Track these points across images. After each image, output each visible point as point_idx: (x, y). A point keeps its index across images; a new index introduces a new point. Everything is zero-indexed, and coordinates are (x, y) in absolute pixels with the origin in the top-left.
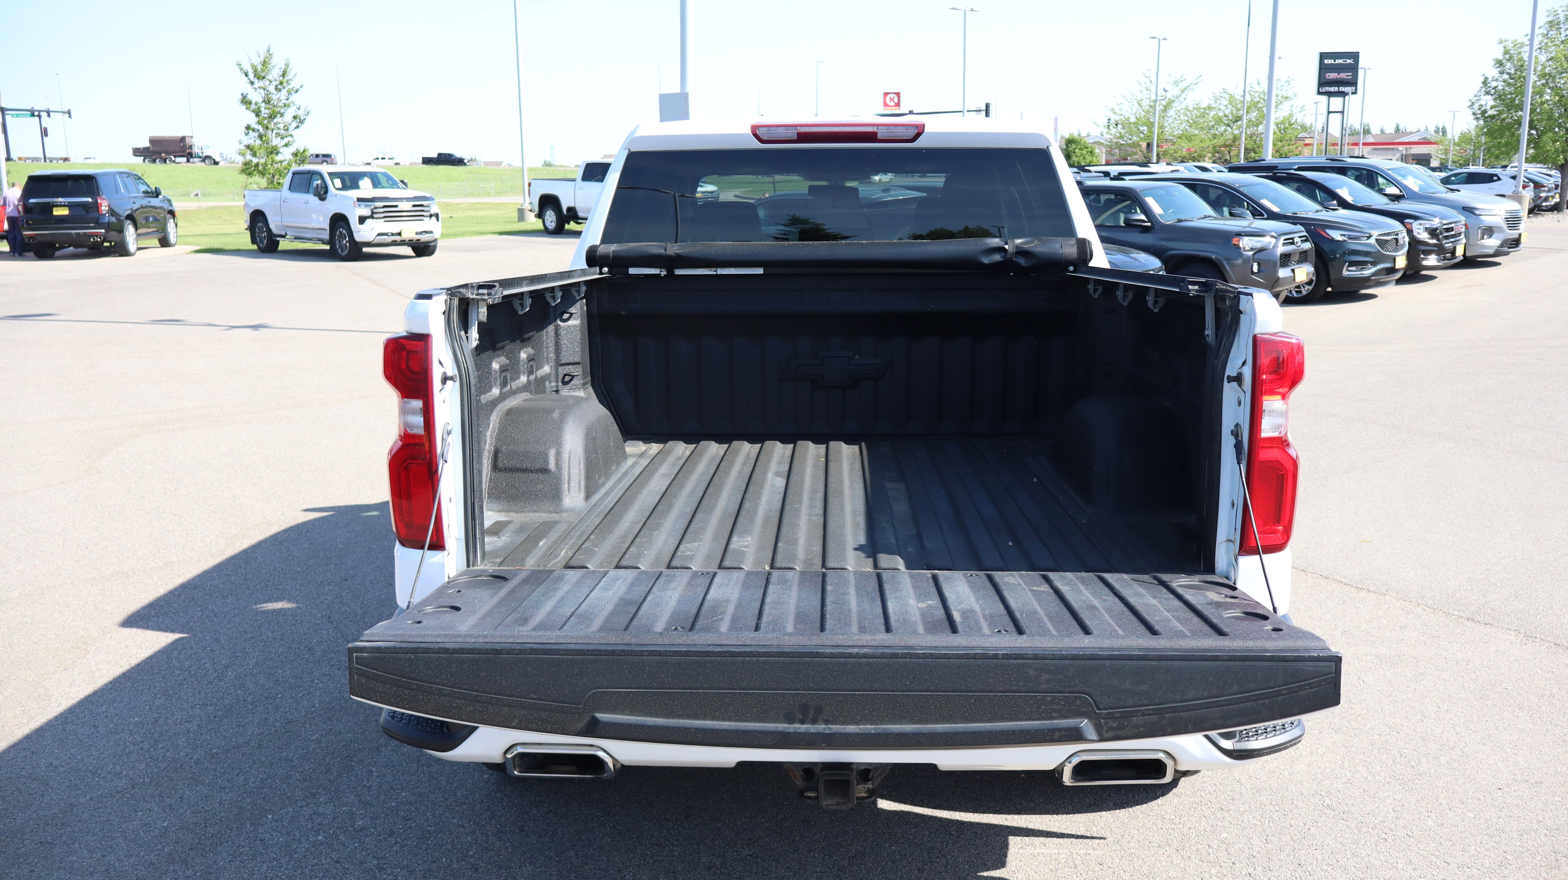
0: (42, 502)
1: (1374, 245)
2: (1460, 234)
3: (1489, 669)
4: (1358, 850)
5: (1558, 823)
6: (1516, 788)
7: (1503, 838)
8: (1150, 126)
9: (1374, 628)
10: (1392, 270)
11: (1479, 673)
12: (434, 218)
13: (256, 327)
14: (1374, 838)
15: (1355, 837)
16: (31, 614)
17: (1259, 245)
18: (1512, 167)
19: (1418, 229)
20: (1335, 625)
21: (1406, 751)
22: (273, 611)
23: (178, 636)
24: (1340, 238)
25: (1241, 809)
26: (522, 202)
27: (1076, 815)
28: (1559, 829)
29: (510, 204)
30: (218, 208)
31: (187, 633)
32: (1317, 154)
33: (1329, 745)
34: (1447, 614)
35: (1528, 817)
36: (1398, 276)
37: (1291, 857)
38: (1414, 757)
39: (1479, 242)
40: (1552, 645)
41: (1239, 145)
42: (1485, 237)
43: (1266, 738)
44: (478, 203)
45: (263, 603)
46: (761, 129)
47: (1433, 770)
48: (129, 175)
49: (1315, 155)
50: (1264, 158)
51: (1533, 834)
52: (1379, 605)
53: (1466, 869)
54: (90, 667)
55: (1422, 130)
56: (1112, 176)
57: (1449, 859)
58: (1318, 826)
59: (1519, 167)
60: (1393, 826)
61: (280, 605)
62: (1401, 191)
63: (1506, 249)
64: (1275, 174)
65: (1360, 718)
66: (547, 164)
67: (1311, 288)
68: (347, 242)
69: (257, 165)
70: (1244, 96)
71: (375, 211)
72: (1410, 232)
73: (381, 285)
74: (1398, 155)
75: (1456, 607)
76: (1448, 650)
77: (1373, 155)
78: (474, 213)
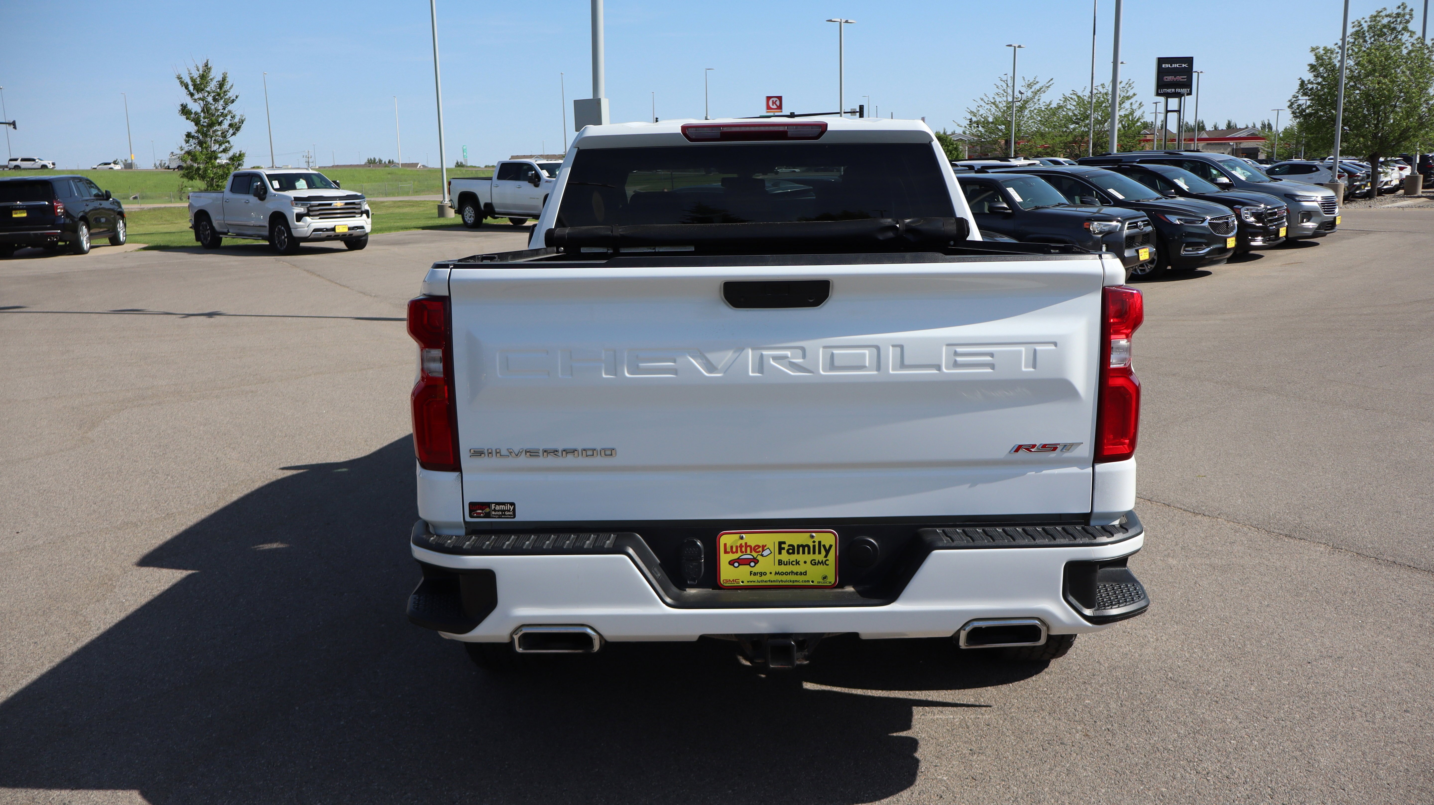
0: (46, 467)
1: (1207, 228)
2: (1282, 218)
3: (1302, 573)
4: (1194, 709)
5: (1355, 687)
6: (1322, 662)
7: (1311, 698)
8: (1008, 124)
9: (1208, 544)
10: (1225, 250)
11: (1294, 577)
12: (364, 215)
13: (210, 315)
14: (1208, 700)
15: (1193, 700)
16: (57, 558)
17: (1106, 228)
18: (1329, 159)
19: (1246, 213)
20: (1176, 542)
21: (1234, 636)
22: (270, 551)
23: (190, 572)
24: (1178, 222)
25: (1101, 682)
26: (442, 199)
27: (966, 690)
28: (1355, 691)
29: (429, 201)
30: (159, 209)
31: (198, 570)
32: (1157, 149)
33: (1171, 633)
34: (1269, 532)
35: (1331, 683)
36: (1229, 255)
37: (1141, 716)
38: (1241, 641)
39: (1299, 225)
40: (1355, 554)
41: (1088, 141)
42: (1305, 220)
43: (1119, 607)
44: (400, 201)
45: (260, 544)
46: (690, 129)
47: (1256, 650)
48: (80, 179)
49: (1155, 149)
50: (1110, 152)
51: (1335, 695)
52: (1213, 525)
53: (1280, 722)
54: (119, 598)
55: (1250, 126)
56: (976, 169)
57: (1268, 714)
58: (1162, 693)
59: (1335, 159)
60: (1223, 692)
61: (275, 546)
62: (1230, 181)
63: (1323, 231)
64: (1120, 165)
65: (1196, 612)
66: (459, 165)
67: (1153, 266)
68: (285, 237)
69: (199, 169)
70: (1091, 97)
71: (311, 209)
72: (1239, 216)
73: (319, 276)
74: (1229, 149)
75: (1276, 526)
76: (1269, 559)
77: (1207, 149)
78: (397, 210)
